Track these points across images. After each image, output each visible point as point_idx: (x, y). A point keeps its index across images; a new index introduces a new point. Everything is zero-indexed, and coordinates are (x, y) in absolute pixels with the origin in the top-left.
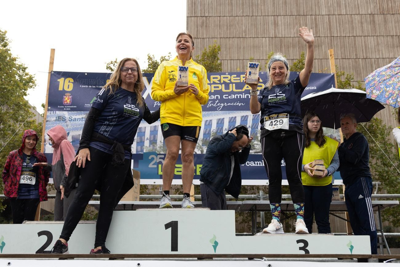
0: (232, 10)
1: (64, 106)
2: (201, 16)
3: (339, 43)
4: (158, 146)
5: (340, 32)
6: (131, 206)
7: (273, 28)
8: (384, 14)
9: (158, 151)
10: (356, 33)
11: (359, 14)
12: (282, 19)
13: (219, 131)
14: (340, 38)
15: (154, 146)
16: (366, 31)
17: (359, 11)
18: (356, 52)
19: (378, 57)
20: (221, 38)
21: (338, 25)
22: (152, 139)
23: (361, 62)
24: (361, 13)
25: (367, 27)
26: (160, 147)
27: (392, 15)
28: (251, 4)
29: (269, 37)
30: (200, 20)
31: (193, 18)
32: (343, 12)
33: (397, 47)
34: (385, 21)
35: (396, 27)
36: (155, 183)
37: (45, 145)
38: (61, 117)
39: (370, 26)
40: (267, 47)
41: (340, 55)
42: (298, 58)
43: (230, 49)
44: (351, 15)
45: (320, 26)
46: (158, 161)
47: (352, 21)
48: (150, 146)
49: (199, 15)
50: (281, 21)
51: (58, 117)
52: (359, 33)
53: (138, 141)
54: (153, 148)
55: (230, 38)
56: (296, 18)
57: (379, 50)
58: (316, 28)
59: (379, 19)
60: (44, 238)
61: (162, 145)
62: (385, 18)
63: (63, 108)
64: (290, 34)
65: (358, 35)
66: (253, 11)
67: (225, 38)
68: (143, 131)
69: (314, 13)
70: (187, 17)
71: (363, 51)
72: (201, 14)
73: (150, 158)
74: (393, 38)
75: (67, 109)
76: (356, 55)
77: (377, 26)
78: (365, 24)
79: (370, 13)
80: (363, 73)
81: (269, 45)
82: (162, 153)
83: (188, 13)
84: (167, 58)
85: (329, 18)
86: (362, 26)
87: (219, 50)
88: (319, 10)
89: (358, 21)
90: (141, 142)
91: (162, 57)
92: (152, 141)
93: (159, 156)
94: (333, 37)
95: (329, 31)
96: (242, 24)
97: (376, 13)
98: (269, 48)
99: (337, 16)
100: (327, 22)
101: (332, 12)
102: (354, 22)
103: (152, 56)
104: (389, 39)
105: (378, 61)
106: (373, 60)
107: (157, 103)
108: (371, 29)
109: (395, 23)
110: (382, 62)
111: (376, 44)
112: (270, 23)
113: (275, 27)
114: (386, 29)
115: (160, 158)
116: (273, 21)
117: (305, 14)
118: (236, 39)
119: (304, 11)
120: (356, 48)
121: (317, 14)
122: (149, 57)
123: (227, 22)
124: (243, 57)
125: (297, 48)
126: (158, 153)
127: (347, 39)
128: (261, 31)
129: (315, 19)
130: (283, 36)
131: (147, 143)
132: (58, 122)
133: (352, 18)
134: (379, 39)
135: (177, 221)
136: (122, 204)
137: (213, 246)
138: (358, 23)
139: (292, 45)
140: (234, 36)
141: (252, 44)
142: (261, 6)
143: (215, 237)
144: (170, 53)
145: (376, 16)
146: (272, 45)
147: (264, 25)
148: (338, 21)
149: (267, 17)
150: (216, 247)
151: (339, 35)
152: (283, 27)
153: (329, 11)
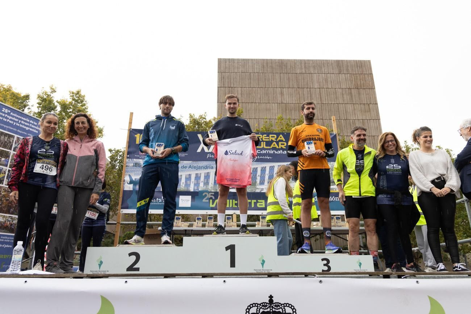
0: (251, 83)
1: (140, 155)
2: (228, 87)
3: (327, 109)
4: (210, 186)
5: (328, 100)
6: (191, 231)
7: (280, 96)
8: (358, 89)
9: (210, 190)
10: (339, 101)
11: (341, 88)
12: (287, 90)
13: (254, 177)
14: (328, 105)
15: (206, 186)
16: (346, 100)
17: (340, 85)
18: (339, 115)
19: (355, 119)
20: (242, 103)
21: (326, 96)
22: (205, 182)
23: (343, 122)
24: (342, 87)
25: (347, 98)
26: (212, 187)
27: (364, 90)
28: (264, 79)
29: (277, 103)
30: (227, 89)
31: (222, 88)
32: (330, 86)
33: (368, 112)
34: (359, 94)
35: (366, 98)
36: (207, 213)
37: (124, 184)
38: (137, 163)
39: (348, 96)
40: (276, 110)
41: (328, 117)
42: (298, 118)
43: (249, 111)
44: (335, 88)
45: (314, 96)
46: (209, 197)
47: (336, 93)
48: (204, 186)
49: (227, 86)
50: (286, 92)
51: (135, 164)
52: (341, 101)
53: (195, 183)
54: (206, 188)
55: (249, 103)
56: (296, 90)
57: (355, 114)
58: (310, 97)
59: (354, 92)
60: (134, 258)
61: (213, 186)
62: (359, 92)
63: (139, 157)
64: (292, 101)
65: (340, 103)
66: (265, 84)
67: (245, 103)
68: (199, 176)
69: (309, 87)
70: (218, 87)
71: (344, 114)
72: (228, 85)
73: (204, 194)
74: (364, 105)
75: (142, 158)
76: (339, 117)
77: (354, 97)
78: (345, 96)
79: (348, 87)
80: (345, 130)
81: (278, 109)
82: (213, 191)
83: (218, 84)
84: (203, 116)
85: (320, 91)
86: (343, 97)
87: (242, 112)
88: (313, 85)
89: (340, 93)
90: (197, 184)
91: (200, 116)
92: (205, 183)
93: (210, 194)
94: (323, 103)
95: (320, 100)
96: (258, 94)
97: (352, 88)
98: (278, 111)
99: (325, 89)
100: (318, 94)
101: (322, 86)
102: (337, 93)
103: (192, 115)
104: (362, 106)
105: (355, 121)
106: (351, 120)
107: (209, 155)
108: (349, 98)
109: (366, 95)
110: (357, 122)
111: (353, 109)
112: (278, 92)
113: (282, 96)
114: (360, 99)
115: (211, 195)
116: (280, 92)
117: (303, 87)
118: (253, 104)
119: (302, 84)
120: (339, 111)
121: (311, 87)
122: (191, 115)
123: (247, 92)
124: (259, 117)
125: (298, 111)
126: (210, 191)
127: (333, 106)
128: (271, 98)
129: (310, 91)
130: (288, 102)
131: (202, 185)
132: (135, 167)
133: (336, 91)
134: (355, 106)
135: (234, 245)
136: (184, 230)
137: (261, 263)
138: (340, 94)
139: (293, 109)
140: (252, 102)
141: (265, 108)
142: (271, 81)
143: (262, 256)
144: (206, 113)
145: (353, 90)
146: (280, 108)
147: (274, 94)
148: (326, 92)
149: (276, 89)
150: (264, 264)
151: (327, 103)
152: (287, 96)
153: (320, 85)
